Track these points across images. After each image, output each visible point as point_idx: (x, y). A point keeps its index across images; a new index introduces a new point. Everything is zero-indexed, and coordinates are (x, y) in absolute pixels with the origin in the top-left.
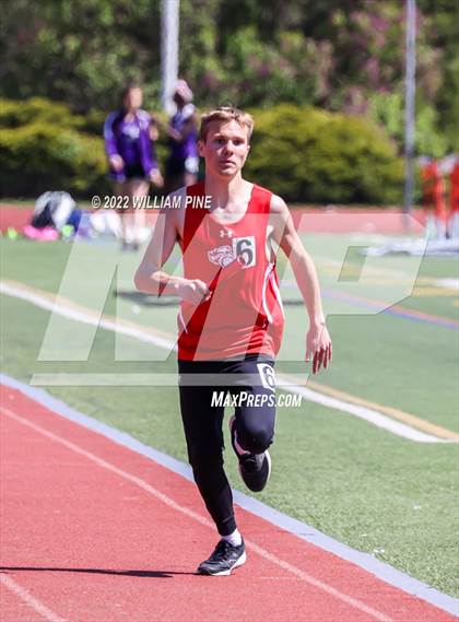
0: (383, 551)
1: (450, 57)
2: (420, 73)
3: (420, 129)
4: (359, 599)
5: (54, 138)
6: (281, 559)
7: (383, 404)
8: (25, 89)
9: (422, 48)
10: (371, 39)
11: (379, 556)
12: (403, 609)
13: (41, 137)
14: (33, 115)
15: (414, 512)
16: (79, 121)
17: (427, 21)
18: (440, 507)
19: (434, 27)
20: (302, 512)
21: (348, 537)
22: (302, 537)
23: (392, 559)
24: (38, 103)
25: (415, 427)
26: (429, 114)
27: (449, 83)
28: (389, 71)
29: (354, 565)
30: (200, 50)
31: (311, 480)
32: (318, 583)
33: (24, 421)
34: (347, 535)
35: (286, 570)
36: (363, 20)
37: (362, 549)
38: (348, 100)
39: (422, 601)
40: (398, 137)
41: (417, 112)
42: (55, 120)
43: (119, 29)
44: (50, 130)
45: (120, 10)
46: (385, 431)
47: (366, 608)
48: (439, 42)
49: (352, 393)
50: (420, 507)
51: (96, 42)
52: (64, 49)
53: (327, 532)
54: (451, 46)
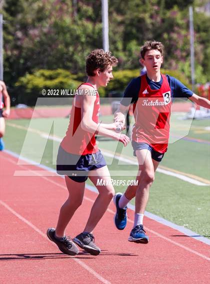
0: (187, 225)
1: (206, 48)
2: (196, 54)
3: (197, 74)
4: (179, 243)
5: (66, 83)
6: (151, 229)
7: (186, 173)
8: (55, 66)
9: (196, 45)
10: (178, 43)
11: (186, 227)
12: (195, 245)
13: (61, 83)
14: (58, 75)
15: (198, 211)
16: (75, 76)
17: (198, 35)
18: (207, 208)
19: (200, 37)
20: (158, 213)
21: (175, 221)
22: (158, 221)
23: (191, 228)
24: (60, 71)
25: (198, 180)
26: (200, 68)
27: (206, 57)
28: (184, 54)
29: (177, 231)
30: (117, 49)
31: (161, 201)
32: (164, 238)
33: (58, 185)
34: (174, 220)
35: (152, 233)
36: (175, 36)
37: (180, 225)
38: (170, 65)
39: (202, 242)
40: (189, 77)
41: (195, 68)
42: (66, 76)
43: (88, 43)
44: (64, 80)
45: (88, 36)
46: (187, 182)
47: (181, 246)
48: (203, 42)
49: (175, 169)
50: (200, 209)
51: (80, 48)
52: (68, 51)
53: (167, 219)
54: (207, 44)
